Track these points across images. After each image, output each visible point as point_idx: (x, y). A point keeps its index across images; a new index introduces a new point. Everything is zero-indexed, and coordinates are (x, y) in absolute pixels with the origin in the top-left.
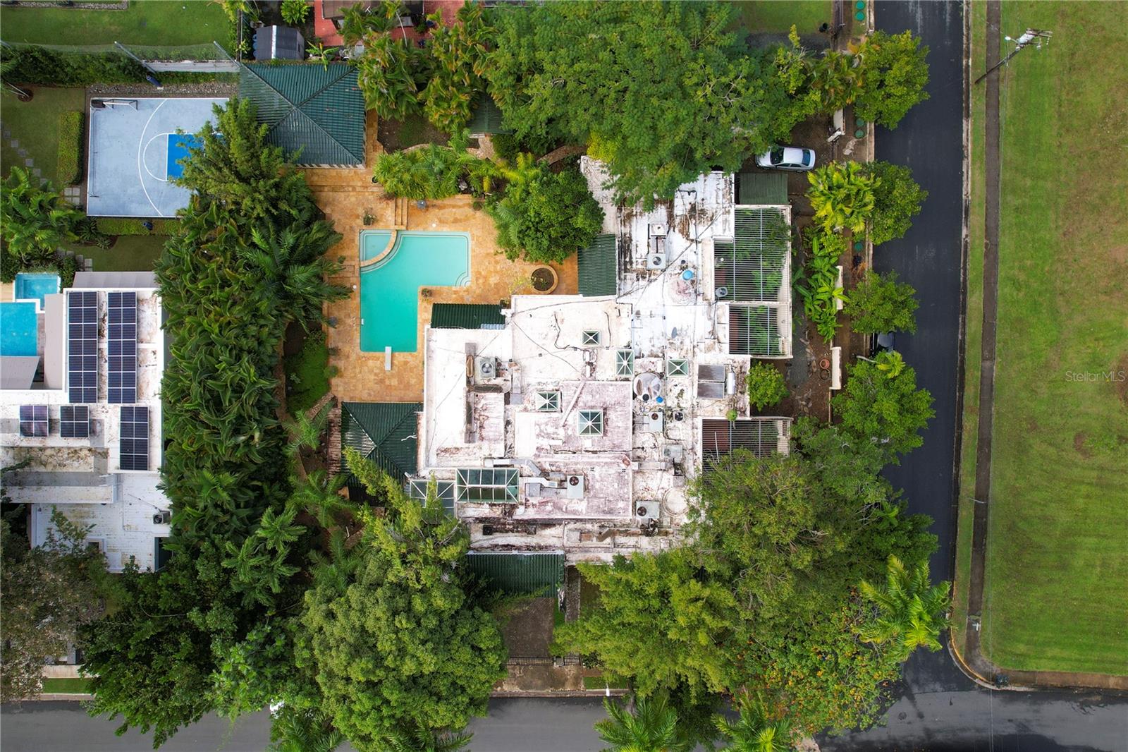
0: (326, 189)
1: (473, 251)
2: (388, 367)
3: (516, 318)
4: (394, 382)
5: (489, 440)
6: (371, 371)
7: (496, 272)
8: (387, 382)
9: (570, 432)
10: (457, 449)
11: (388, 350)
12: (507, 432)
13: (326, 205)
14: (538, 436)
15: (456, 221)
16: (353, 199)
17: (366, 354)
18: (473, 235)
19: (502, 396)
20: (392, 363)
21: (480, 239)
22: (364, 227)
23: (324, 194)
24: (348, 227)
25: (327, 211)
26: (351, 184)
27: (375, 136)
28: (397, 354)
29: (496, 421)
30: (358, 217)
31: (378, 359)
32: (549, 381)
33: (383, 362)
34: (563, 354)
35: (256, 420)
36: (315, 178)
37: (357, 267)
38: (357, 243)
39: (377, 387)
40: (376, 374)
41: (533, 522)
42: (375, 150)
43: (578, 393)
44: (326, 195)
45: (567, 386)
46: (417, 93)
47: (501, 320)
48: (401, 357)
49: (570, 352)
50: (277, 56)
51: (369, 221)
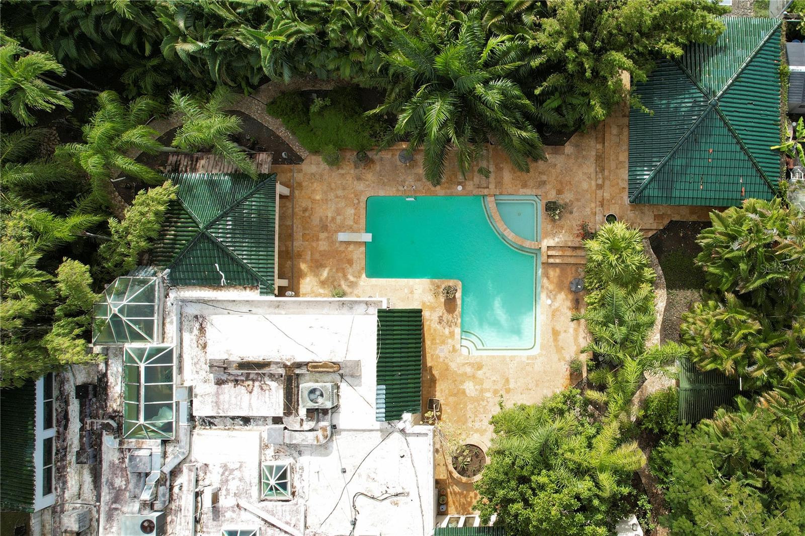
0: (599, 146)
1: (512, 358)
2: (342, 237)
3: (396, 436)
4: (323, 246)
5: (217, 394)
6: (338, 212)
7: (482, 391)
8: (323, 236)
9: (229, 515)
10: (204, 346)
11: (368, 237)
12: (233, 418)
13: (577, 146)
14: (225, 467)
15: (555, 333)
16: (585, 185)
17: (363, 205)
18: (535, 358)
19: (280, 412)
20: (348, 243)
21: (529, 369)
22: (545, 202)
23: (592, 143)
24: (544, 178)
25: (568, 148)
26: (607, 183)
27: (676, 218)
28: (363, 249)
29: (245, 404)
30: (559, 192)
31: (356, 222)
32: (305, 484)
33: (351, 229)
34: (346, 504)
35: (214, 45)
36: (615, 131)
37: (486, 191)
38: (522, 191)
39: (316, 221)
40: (333, 219)
41: (97, 458)
42: (657, 217)
43: (286, 528)
44: (592, 147)
45: (297, 512)
46: (736, 293)
47: (392, 413)
48: (359, 254)
49: (349, 515)
50: (793, 73)
51: (551, 208)
